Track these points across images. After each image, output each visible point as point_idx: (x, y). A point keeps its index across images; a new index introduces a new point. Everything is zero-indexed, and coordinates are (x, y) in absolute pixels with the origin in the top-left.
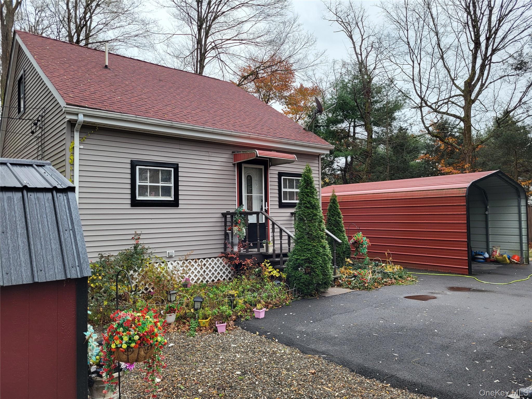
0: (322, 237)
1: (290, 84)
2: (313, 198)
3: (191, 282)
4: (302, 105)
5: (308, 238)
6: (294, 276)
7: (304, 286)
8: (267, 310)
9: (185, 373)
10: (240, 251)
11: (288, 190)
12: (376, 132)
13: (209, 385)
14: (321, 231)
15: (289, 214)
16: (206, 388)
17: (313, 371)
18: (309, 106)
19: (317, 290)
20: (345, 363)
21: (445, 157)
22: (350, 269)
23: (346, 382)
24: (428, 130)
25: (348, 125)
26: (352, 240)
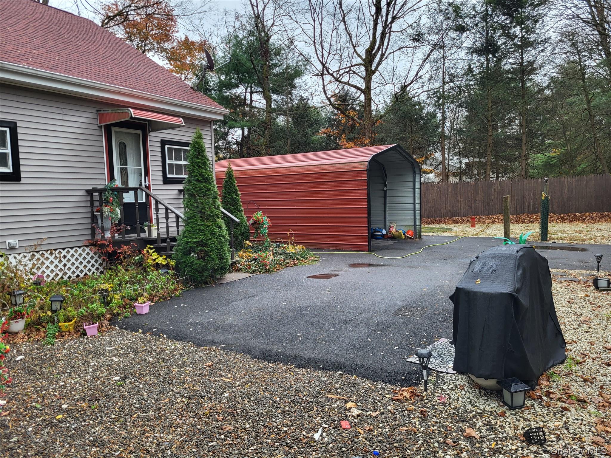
0: (217, 216)
1: (172, 33)
2: (206, 169)
3: (45, 279)
4: (188, 62)
5: (201, 217)
6: (185, 262)
7: (197, 273)
8: (152, 304)
9: (42, 389)
10: (113, 237)
11: (174, 162)
12: (275, 101)
13: (76, 397)
14: (215, 208)
15: (176, 192)
16: (73, 401)
17: (210, 364)
18: (198, 65)
19: (212, 277)
20: (246, 351)
21: (346, 131)
22: (250, 252)
23: (247, 369)
24: (330, 101)
25: (244, 91)
26: (251, 220)
